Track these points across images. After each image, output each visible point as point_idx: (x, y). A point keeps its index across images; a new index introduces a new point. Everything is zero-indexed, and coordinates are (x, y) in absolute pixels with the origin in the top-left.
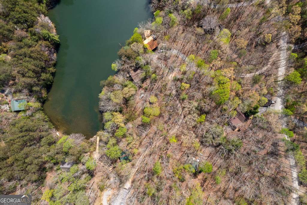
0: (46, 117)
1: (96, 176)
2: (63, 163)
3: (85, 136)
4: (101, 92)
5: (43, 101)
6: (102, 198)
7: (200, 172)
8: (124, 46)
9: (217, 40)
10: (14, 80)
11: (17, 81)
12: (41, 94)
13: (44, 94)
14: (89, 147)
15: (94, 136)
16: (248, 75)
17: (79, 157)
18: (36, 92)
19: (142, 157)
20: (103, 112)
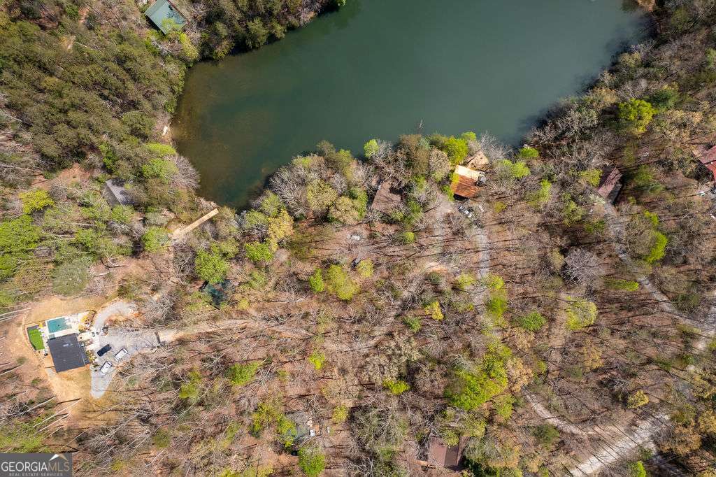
0: (181, 83)
1: (140, 261)
2: (119, 182)
3: (199, 184)
4: (305, 154)
5: (207, 55)
6: (107, 304)
7: (294, 453)
8: (424, 135)
9: (563, 305)
12: (219, 44)
13: (222, 49)
14: (185, 208)
15: (213, 203)
16: (539, 408)
17: (151, 205)
18: (216, 33)
19: (240, 323)
20: (271, 187)
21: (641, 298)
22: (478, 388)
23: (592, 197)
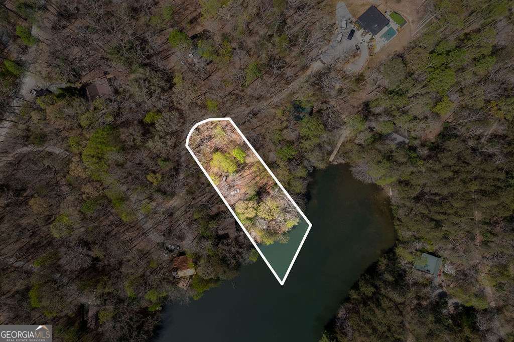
0: (397, 227)
1: (361, 102)
2: (401, 145)
3: (351, 171)
4: (294, 227)
5: (390, 253)
6: (366, 64)
8: (226, 281)
10: (419, 304)
11: (415, 302)
12: (387, 266)
13: (383, 263)
14: (351, 151)
15: (336, 163)
17: (372, 143)
18: (391, 272)
19: (275, 100)
20: (304, 195)
21: (31, 257)
22: (99, 146)
23: (99, 302)
